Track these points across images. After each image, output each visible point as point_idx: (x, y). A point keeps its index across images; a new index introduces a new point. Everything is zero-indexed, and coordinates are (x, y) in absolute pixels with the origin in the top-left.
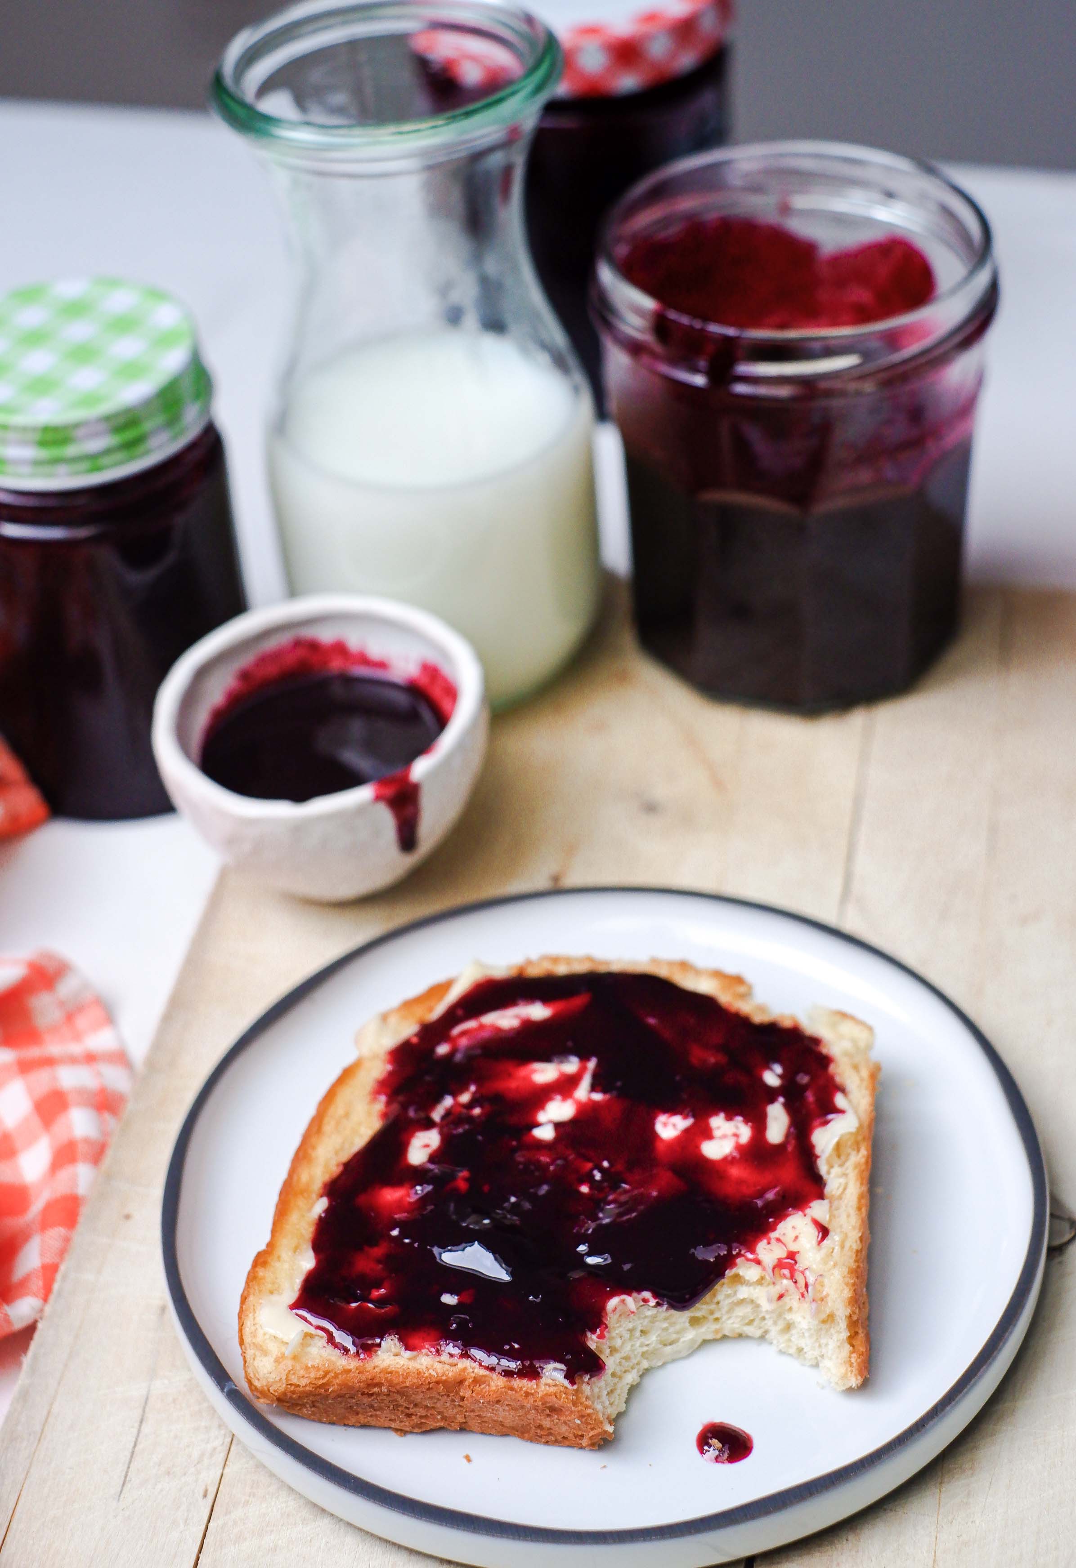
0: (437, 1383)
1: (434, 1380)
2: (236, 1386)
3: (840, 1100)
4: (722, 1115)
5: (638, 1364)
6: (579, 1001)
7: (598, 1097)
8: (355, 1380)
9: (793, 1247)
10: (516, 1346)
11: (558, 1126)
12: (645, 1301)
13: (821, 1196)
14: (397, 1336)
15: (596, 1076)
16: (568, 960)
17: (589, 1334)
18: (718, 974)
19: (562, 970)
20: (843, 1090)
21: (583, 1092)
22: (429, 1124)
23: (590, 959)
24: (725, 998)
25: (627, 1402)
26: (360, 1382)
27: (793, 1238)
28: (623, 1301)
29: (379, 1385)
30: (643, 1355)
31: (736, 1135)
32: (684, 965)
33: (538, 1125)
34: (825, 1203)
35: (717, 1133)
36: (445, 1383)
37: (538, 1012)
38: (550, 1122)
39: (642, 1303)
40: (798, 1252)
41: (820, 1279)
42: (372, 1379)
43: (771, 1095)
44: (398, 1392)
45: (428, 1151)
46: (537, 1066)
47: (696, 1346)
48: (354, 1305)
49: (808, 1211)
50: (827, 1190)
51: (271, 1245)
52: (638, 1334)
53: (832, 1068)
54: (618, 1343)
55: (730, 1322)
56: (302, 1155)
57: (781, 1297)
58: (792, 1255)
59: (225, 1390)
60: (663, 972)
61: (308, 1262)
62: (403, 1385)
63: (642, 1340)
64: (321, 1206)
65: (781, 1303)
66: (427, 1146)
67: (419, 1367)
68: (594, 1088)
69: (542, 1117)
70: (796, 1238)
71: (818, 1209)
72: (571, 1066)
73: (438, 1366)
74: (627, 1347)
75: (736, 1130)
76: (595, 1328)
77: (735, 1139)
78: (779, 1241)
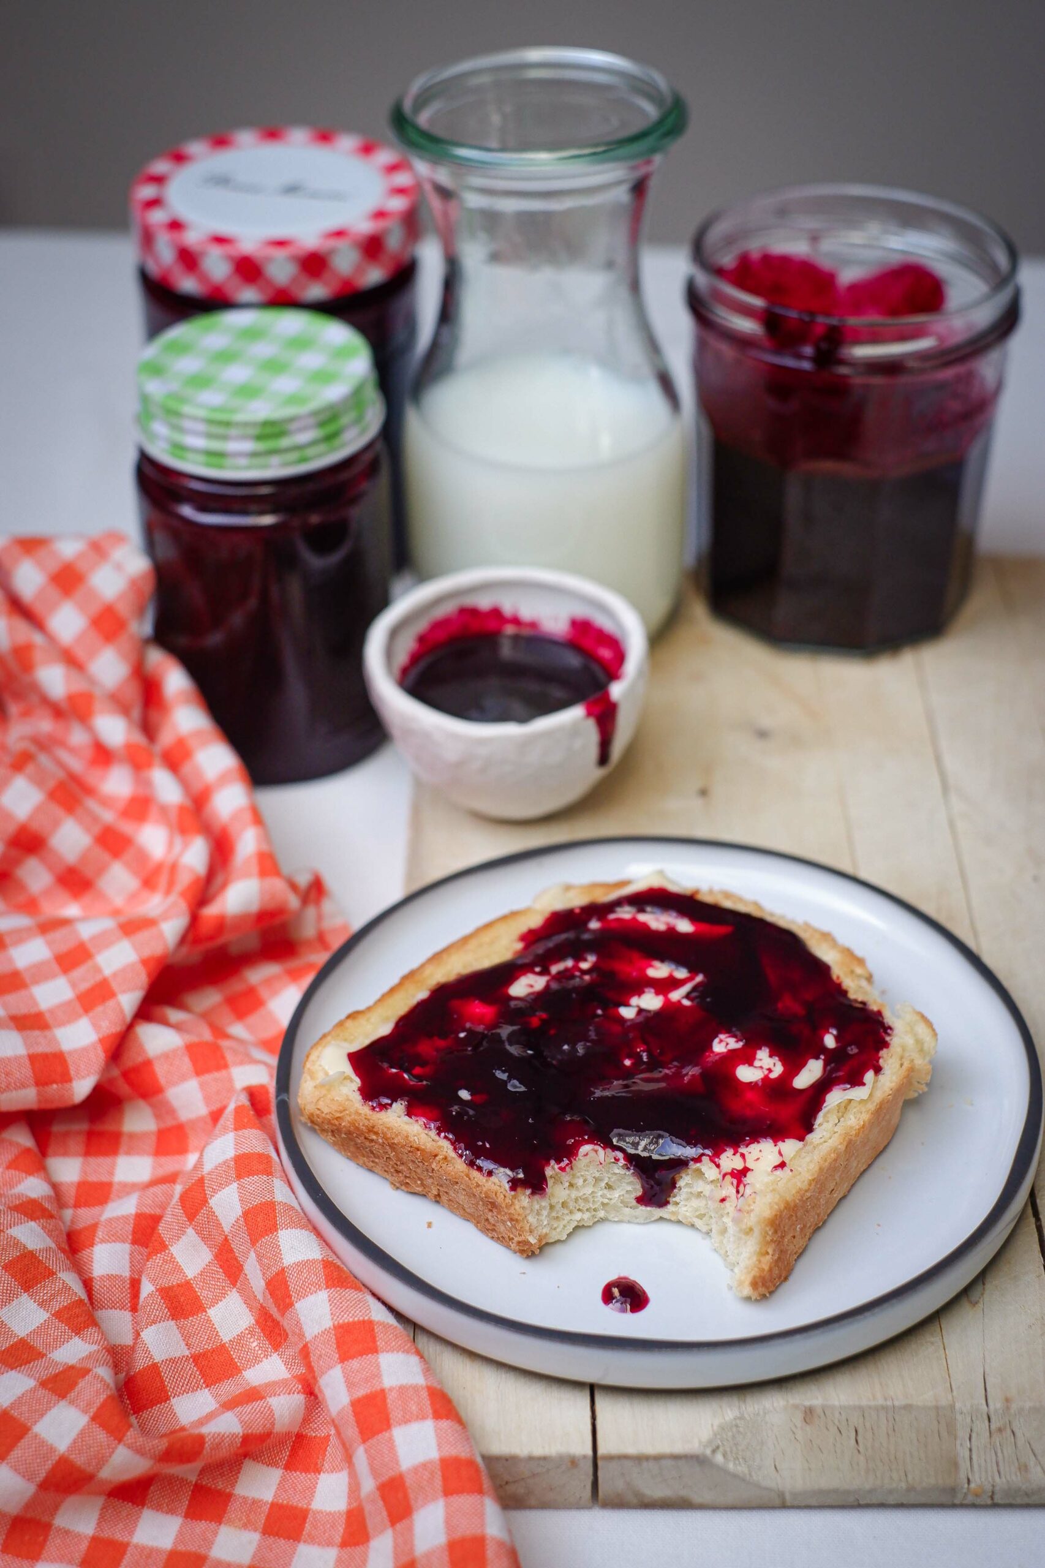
0: (418, 1149)
1: (415, 1145)
2: (288, 1098)
3: (869, 1076)
4: (767, 1050)
5: (595, 1210)
6: (721, 930)
7: (686, 1003)
8: (362, 1124)
9: (750, 1164)
10: (488, 1146)
11: (641, 1011)
12: (617, 1160)
13: (801, 1138)
14: (406, 1103)
15: (694, 989)
16: (740, 900)
17: (552, 1162)
18: (848, 953)
19: (728, 904)
20: (878, 1070)
21: (676, 995)
22: (545, 972)
23: (756, 904)
24: (838, 972)
25: (569, 1235)
26: (363, 1126)
27: (756, 1158)
28: (596, 1151)
29: (376, 1133)
30: (603, 1204)
31: (770, 1070)
32: (827, 937)
33: (627, 1005)
34: (800, 1144)
35: (757, 1063)
36: (423, 1151)
37: (684, 926)
38: (638, 1006)
39: (613, 1160)
40: (752, 1170)
41: (753, 1195)
42: (373, 1127)
43: (819, 1050)
44: (389, 1146)
45: (530, 990)
46: (657, 964)
47: (653, 1219)
48: (394, 1070)
49: (780, 1144)
50: (809, 1137)
51: (369, 1009)
52: (603, 1184)
53: (883, 1053)
54: (580, 1182)
55: (685, 1209)
56: (436, 958)
57: (723, 1200)
58: (745, 1171)
59: (279, 1098)
60: (803, 935)
61: (385, 1029)
62: (393, 1141)
63: (606, 1191)
64: (423, 995)
65: (722, 1205)
66: (531, 986)
67: (409, 1131)
68: (688, 996)
69: (634, 1001)
70: (758, 1159)
71: (790, 1146)
72: (681, 973)
73: (423, 1136)
74: (588, 1190)
75: (771, 1066)
76: (559, 1161)
77: (766, 1072)
78: (743, 1156)
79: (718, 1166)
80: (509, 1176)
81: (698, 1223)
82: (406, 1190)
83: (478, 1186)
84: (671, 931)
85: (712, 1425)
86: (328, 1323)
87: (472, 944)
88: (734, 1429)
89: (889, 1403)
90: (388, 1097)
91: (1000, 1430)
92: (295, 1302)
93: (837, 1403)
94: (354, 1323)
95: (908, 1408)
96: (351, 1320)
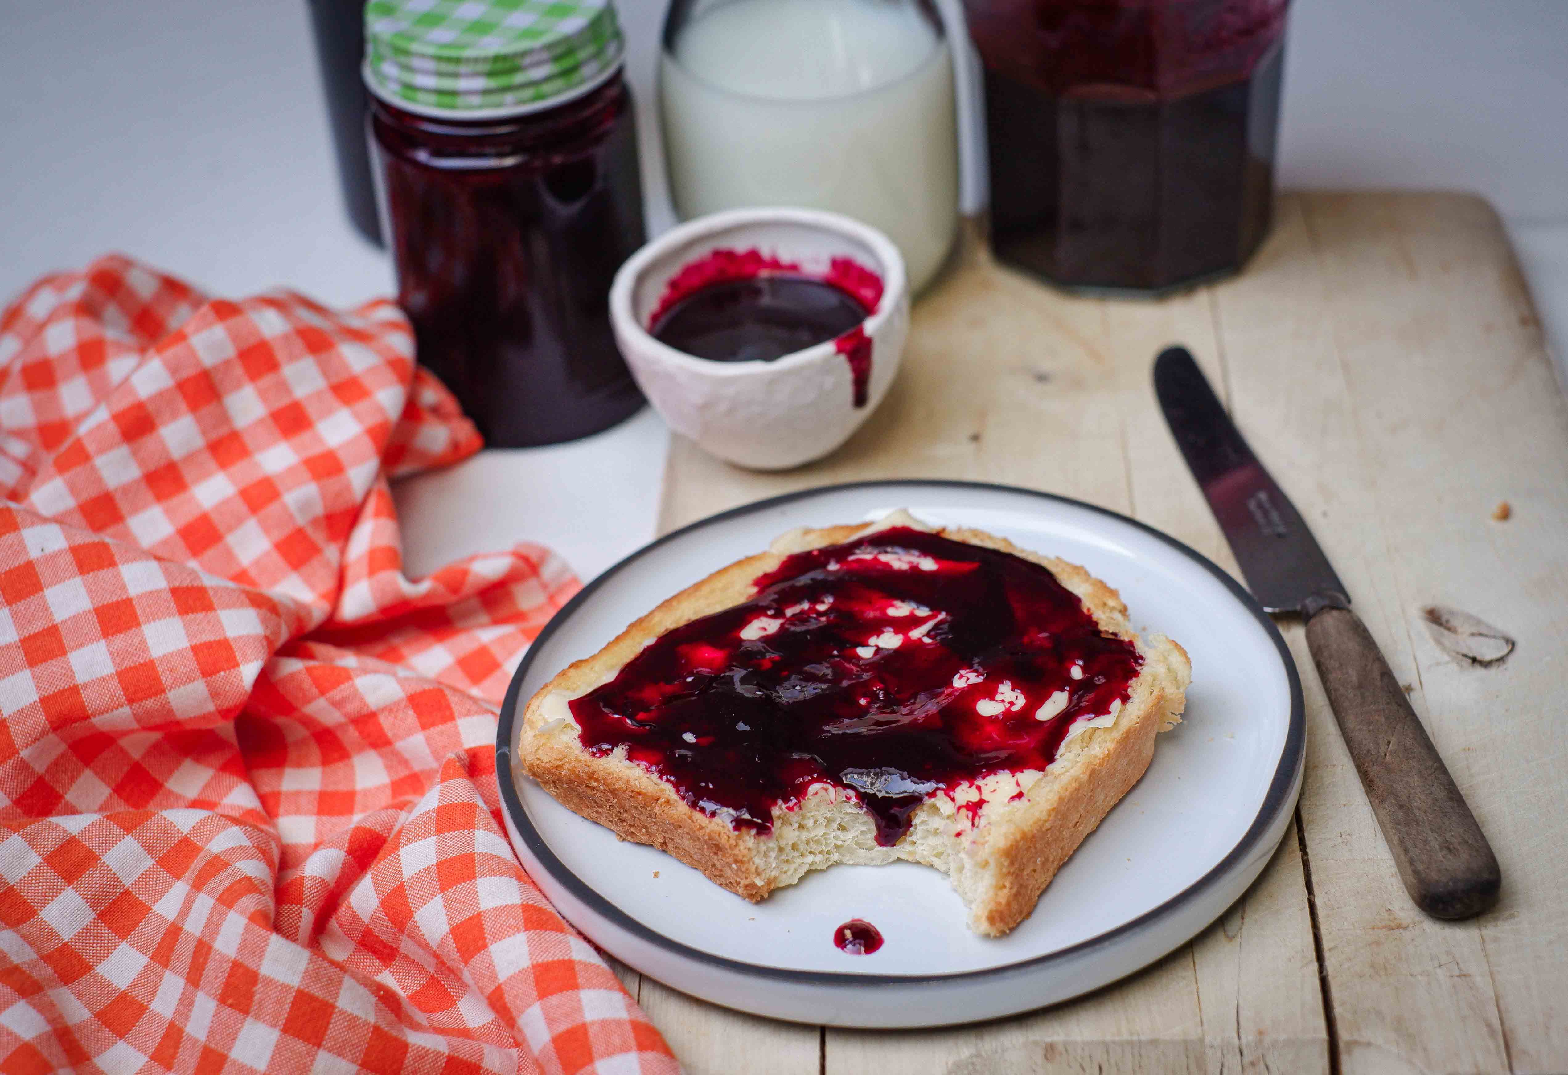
0: (639, 793)
1: (636, 790)
2: (509, 751)
3: (1116, 705)
4: (1010, 684)
5: (828, 853)
6: (966, 567)
7: (927, 640)
8: (582, 771)
9: (986, 796)
10: (711, 786)
11: (878, 650)
12: (848, 798)
13: (1042, 769)
14: (628, 747)
15: (936, 627)
16: (990, 537)
17: (780, 802)
18: (1101, 585)
19: (975, 541)
20: (1125, 699)
21: (916, 634)
22: (779, 614)
23: (1005, 540)
24: (1088, 604)
25: (802, 879)
26: (583, 773)
27: (992, 790)
28: (826, 790)
29: (597, 780)
30: (837, 847)
31: (1012, 704)
32: (1079, 570)
33: (865, 645)
34: (1040, 774)
35: (999, 697)
36: (645, 794)
37: (928, 564)
38: (877, 646)
39: (844, 799)
40: (988, 802)
41: (988, 826)
42: (593, 773)
43: (1063, 682)
44: (611, 792)
45: (764, 633)
46: (898, 603)
47: (890, 861)
48: (616, 716)
49: (1019, 775)
50: (1049, 768)
51: (593, 657)
52: (835, 825)
53: (1133, 682)
54: (810, 823)
55: (922, 848)
56: (666, 604)
57: (958, 835)
58: (981, 803)
59: (499, 752)
60: (1053, 569)
61: (609, 677)
62: (614, 787)
63: (839, 833)
64: (650, 641)
65: (958, 840)
66: (765, 629)
67: (631, 775)
68: (929, 634)
69: (873, 641)
70: (994, 790)
71: (1028, 777)
72: (923, 612)
73: (645, 780)
74: (820, 831)
75: (1014, 700)
76: (786, 800)
77: (1008, 706)
78: (979, 788)
79: (953, 800)
80: (733, 816)
81: (937, 862)
82: (632, 840)
83: (701, 828)
84: (915, 569)
85: (947, 1063)
86: (525, 962)
87: (705, 589)
88: (970, 1067)
89: (1135, 1038)
90: (609, 743)
91: (1253, 1064)
92: (489, 944)
93: (1079, 1039)
94: (554, 962)
95: (1154, 1042)
96: (550, 959)
